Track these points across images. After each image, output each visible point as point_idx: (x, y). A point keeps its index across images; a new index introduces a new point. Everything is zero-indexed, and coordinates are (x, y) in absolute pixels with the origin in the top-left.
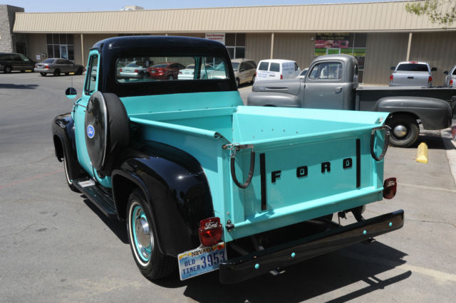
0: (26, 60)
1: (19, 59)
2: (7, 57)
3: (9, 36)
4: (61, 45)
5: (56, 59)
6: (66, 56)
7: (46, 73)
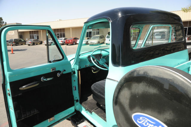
0: (23, 40)
1: (21, 40)
2: (17, 40)
3: (17, 33)
4: (34, 35)
5: (33, 39)
6: (36, 38)
7: (30, 45)
